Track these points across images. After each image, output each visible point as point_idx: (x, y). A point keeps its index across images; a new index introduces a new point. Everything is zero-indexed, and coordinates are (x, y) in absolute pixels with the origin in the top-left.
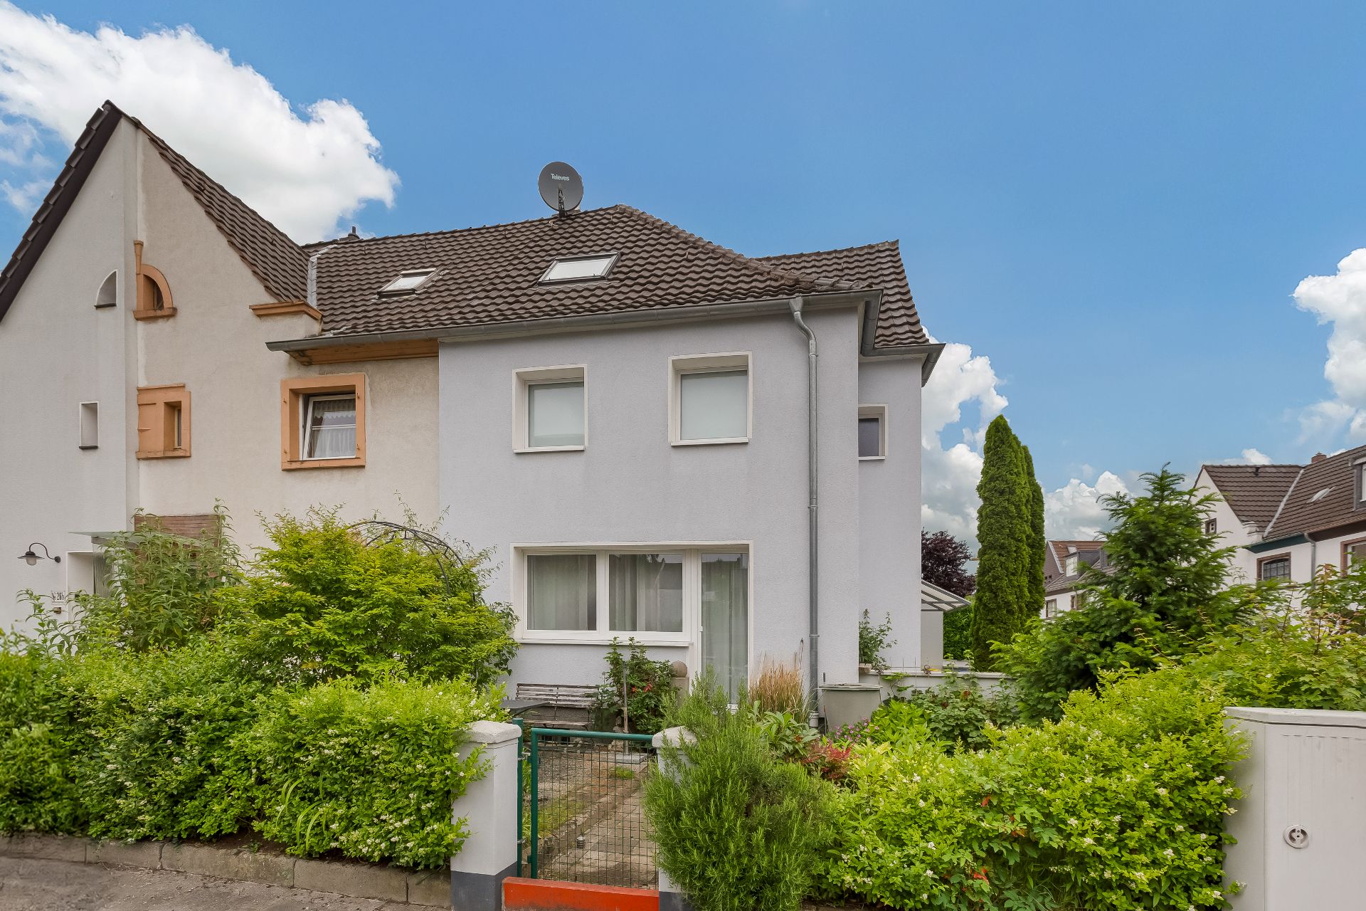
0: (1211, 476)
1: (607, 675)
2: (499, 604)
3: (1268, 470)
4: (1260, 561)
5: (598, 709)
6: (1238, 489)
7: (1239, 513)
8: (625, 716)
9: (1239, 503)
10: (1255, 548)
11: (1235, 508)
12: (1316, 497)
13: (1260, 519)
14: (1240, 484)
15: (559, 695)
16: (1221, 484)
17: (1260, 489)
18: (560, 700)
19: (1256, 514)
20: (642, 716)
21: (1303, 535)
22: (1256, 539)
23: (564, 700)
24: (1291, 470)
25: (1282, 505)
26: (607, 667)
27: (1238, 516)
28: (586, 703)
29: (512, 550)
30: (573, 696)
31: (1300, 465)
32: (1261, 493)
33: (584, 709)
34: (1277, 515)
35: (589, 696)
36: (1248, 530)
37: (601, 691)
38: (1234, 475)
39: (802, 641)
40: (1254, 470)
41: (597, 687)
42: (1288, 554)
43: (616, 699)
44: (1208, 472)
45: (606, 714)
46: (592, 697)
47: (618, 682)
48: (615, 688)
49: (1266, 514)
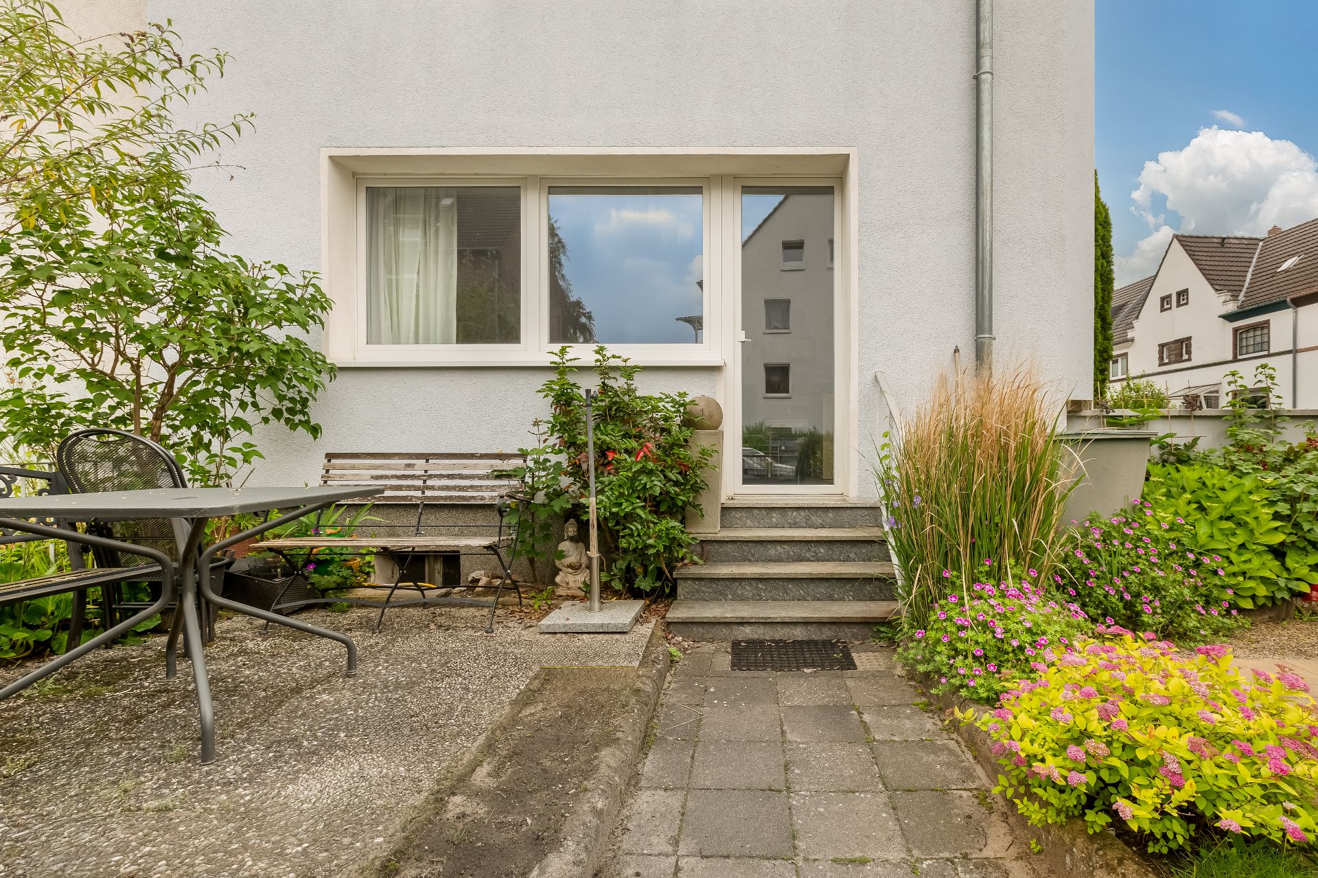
0: (1182, 245)
1: (544, 428)
2: (282, 269)
3: (1232, 241)
4: (1235, 330)
5: (527, 504)
6: (1209, 259)
7: (1213, 282)
8: (592, 517)
9: (1212, 273)
10: (1230, 317)
11: (1209, 277)
12: (1285, 266)
13: (1232, 288)
14: (1210, 254)
15: (431, 476)
16: (1191, 253)
17: (1227, 259)
18: (432, 488)
19: (1228, 283)
20: (630, 517)
21: (1285, 301)
22: (1231, 307)
23: (442, 488)
24: (1252, 242)
25: (1249, 276)
26: (545, 409)
27: (1212, 285)
28: (491, 492)
29: (325, 164)
30: (461, 477)
31: (1259, 237)
32: (1229, 263)
33: (490, 506)
34: (1246, 285)
35: (500, 475)
36: (1223, 298)
37: (531, 464)
38: (1202, 245)
39: (956, 351)
40: (1220, 241)
41: (523, 455)
42: (1267, 322)
43: (565, 481)
44: (1179, 241)
45: (543, 515)
46: (509, 476)
47: (572, 444)
48: (563, 458)
49: (1237, 283)
